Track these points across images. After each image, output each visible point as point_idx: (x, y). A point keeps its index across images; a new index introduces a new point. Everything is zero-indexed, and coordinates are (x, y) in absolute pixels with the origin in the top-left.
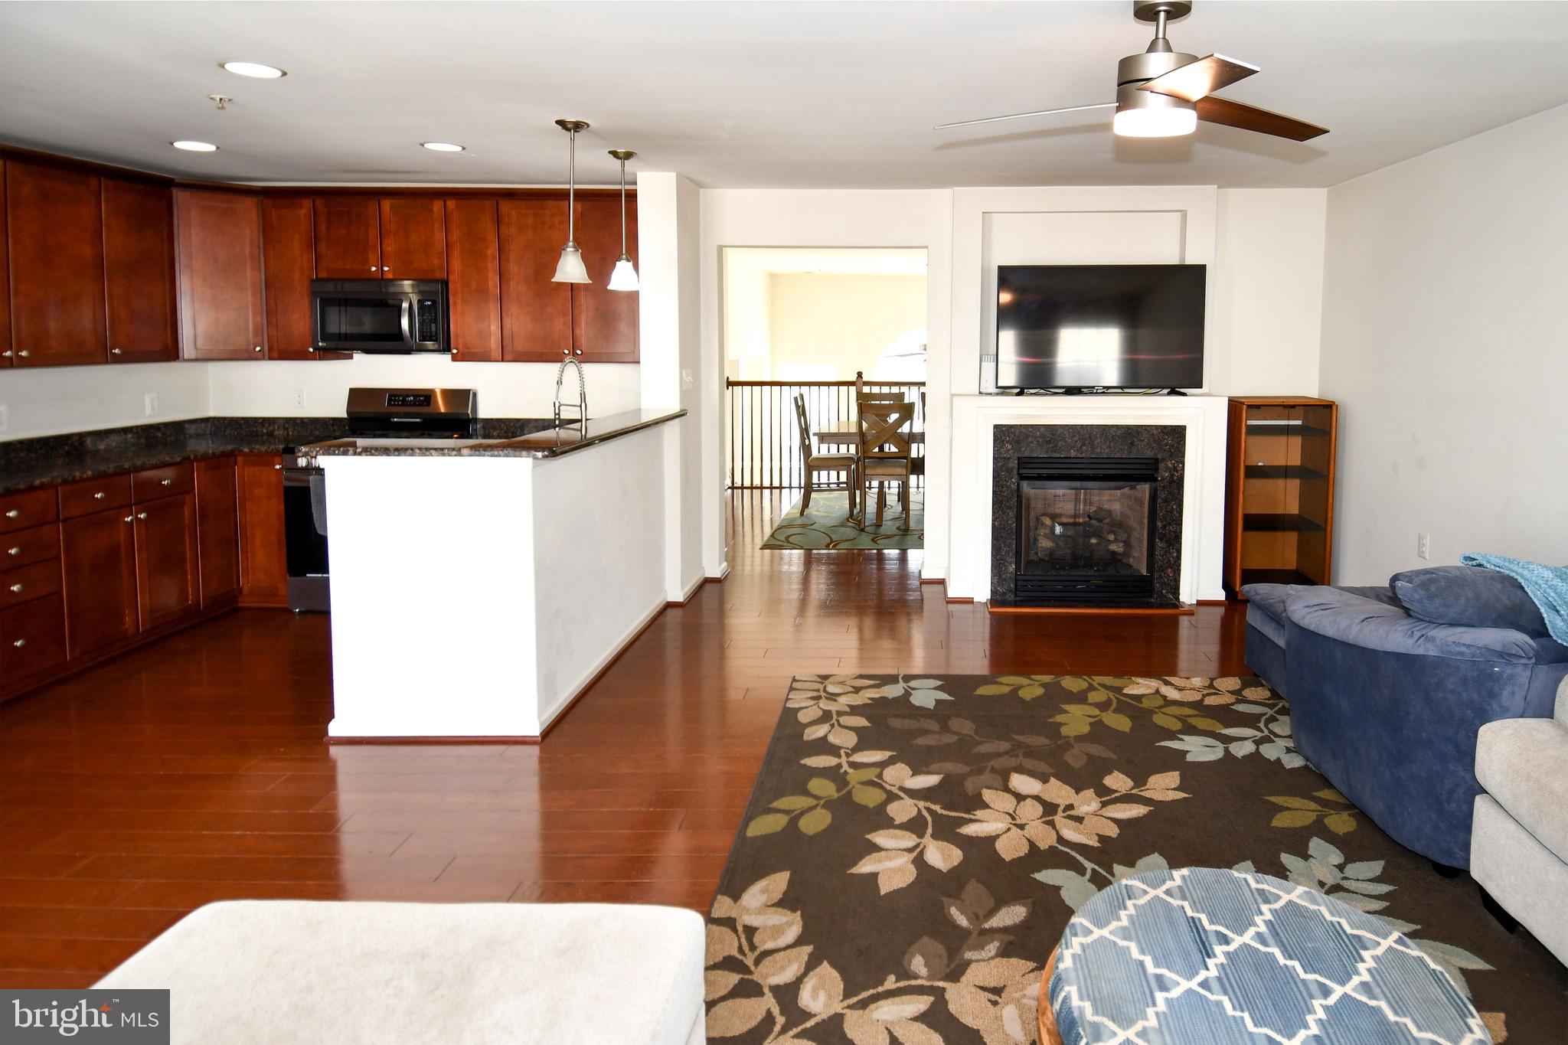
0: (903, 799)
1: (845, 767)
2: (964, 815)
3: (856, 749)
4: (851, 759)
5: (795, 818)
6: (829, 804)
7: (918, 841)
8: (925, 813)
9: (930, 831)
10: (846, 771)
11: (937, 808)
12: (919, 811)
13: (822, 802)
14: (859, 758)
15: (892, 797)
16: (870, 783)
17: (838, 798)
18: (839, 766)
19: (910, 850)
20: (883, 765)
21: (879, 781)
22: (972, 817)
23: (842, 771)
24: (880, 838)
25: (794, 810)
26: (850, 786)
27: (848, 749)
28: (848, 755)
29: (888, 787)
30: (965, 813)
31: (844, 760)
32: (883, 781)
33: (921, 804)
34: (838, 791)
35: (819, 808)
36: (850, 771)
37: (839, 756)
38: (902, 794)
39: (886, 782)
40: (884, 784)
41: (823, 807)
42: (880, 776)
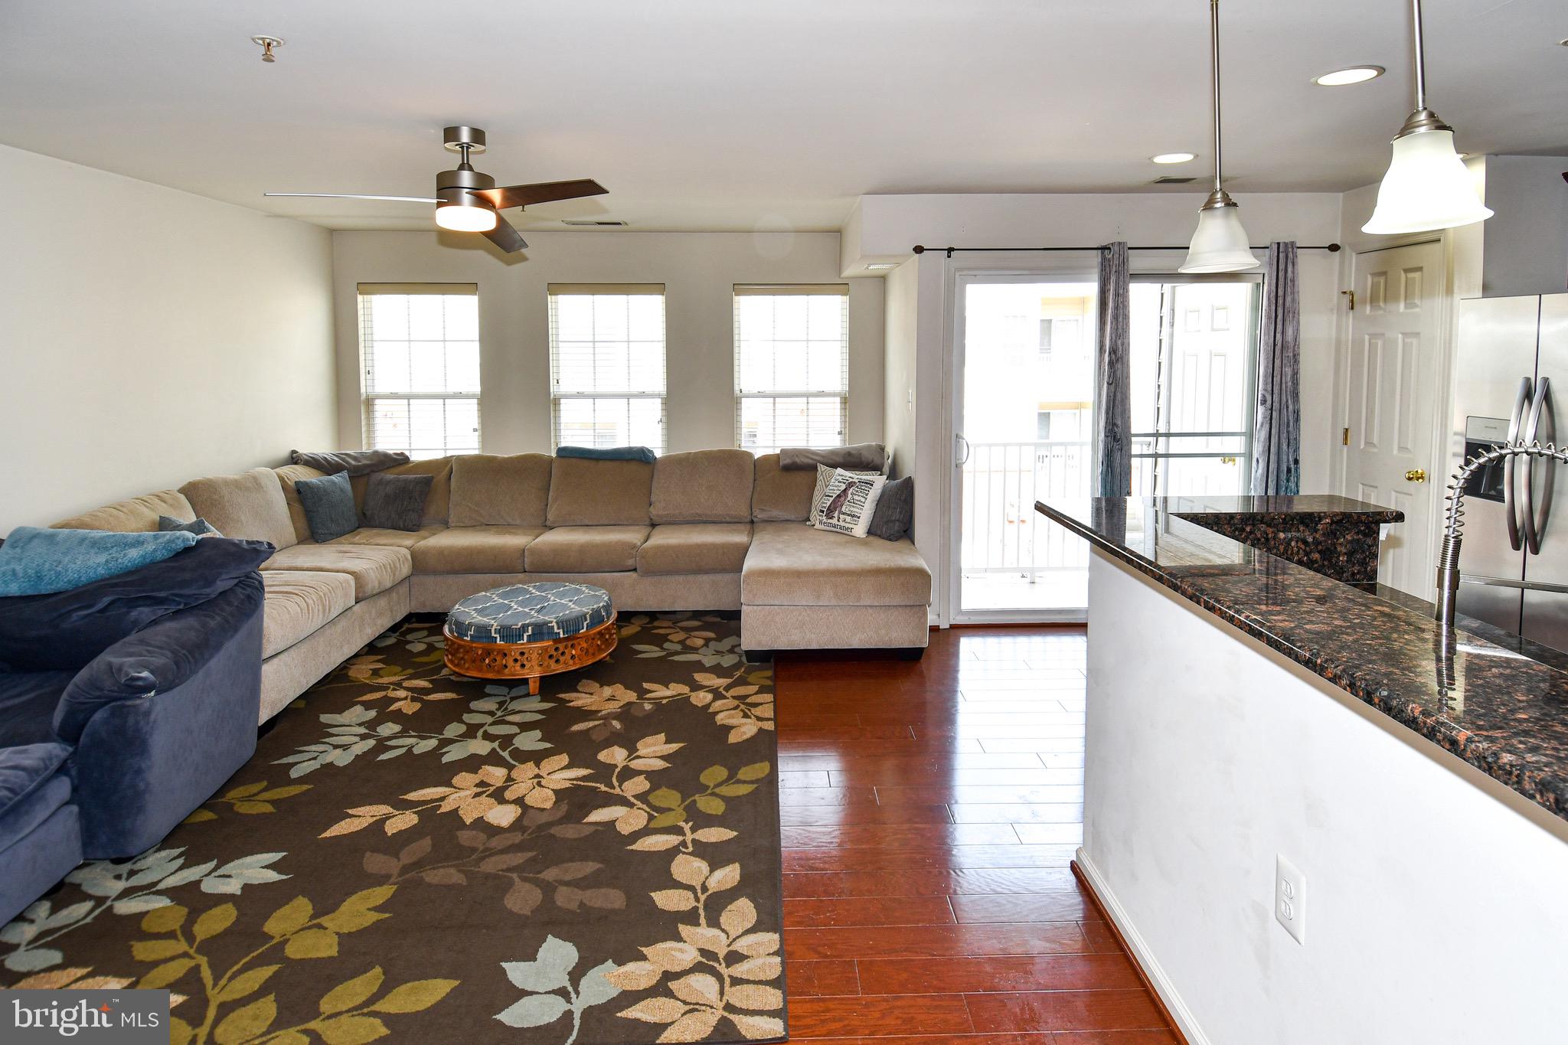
0: (632, 796)
1: (687, 827)
2: (582, 783)
3: (672, 853)
4: (681, 838)
5: (732, 778)
6: (703, 789)
7: (629, 764)
8: (616, 784)
9: (617, 770)
10: (687, 823)
11: (603, 788)
12: (620, 786)
13: (709, 791)
14: (671, 840)
15: (642, 797)
16: (661, 810)
17: (694, 795)
18: (693, 830)
19: (639, 757)
20: (646, 832)
21: (652, 812)
22: (575, 782)
23: (690, 824)
24: (660, 764)
25: (733, 783)
26: (683, 806)
27: (684, 853)
28: (684, 844)
29: (645, 807)
30: (580, 785)
31: (689, 837)
32: (648, 813)
33: (617, 791)
34: (694, 801)
35: (712, 785)
36: (682, 824)
37: (693, 841)
38: (633, 800)
39: (646, 811)
40: (648, 810)
41: (708, 787)
42: (651, 818)
